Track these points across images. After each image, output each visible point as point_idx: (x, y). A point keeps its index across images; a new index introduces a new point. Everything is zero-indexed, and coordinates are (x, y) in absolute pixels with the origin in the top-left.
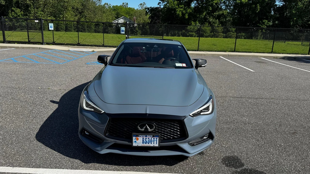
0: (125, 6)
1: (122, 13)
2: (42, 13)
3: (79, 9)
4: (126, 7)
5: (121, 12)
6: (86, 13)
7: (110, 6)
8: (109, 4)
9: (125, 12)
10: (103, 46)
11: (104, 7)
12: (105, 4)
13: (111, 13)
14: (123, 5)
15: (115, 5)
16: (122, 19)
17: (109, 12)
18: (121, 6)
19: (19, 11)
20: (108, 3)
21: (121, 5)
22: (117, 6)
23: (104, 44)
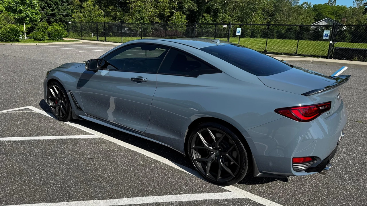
0: (331, 4)
1: (326, 13)
2: (230, 18)
3: (270, 11)
4: (333, 5)
5: (324, 13)
6: (277, 16)
7: (310, 5)
8: (309, 3)
9: (330, 12)
10: (296, 54)
11: (301, 7)
12: (304, 3)
13: (309, 15)
14: (329, 3)
15: (317, 4)
16: (323, 21)
17: (308, 13)
18: (326, 5)
19: (209, 17)
20: (307, 2)
21: (326, 3)
22: (320, 5)
23: (297, 52)
